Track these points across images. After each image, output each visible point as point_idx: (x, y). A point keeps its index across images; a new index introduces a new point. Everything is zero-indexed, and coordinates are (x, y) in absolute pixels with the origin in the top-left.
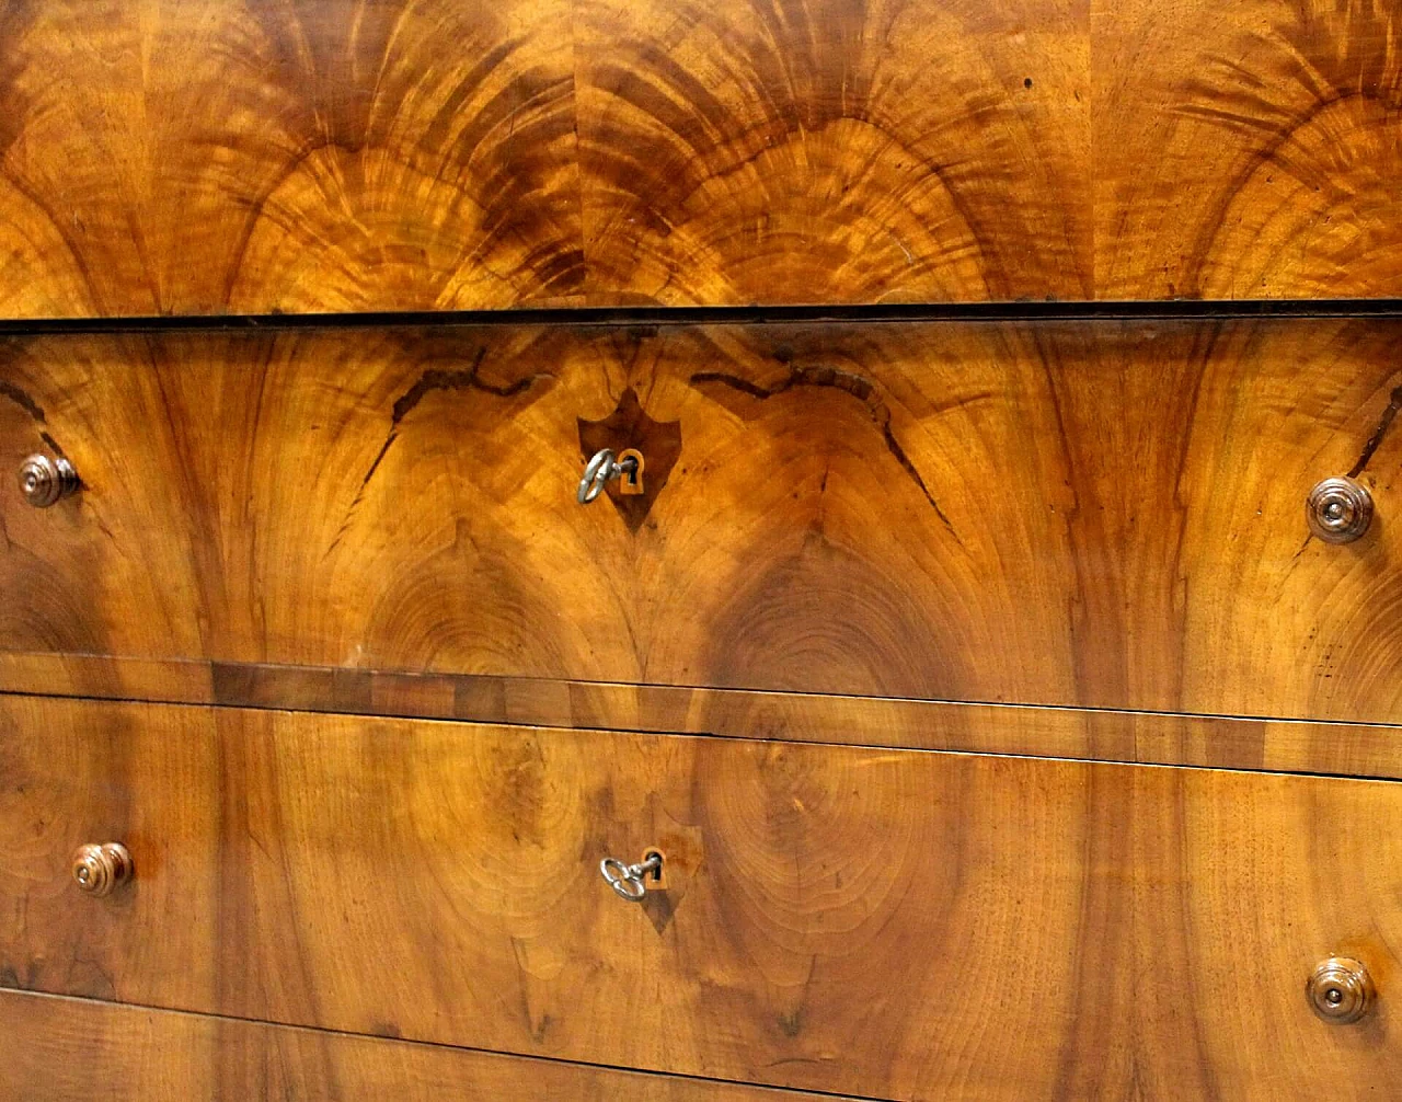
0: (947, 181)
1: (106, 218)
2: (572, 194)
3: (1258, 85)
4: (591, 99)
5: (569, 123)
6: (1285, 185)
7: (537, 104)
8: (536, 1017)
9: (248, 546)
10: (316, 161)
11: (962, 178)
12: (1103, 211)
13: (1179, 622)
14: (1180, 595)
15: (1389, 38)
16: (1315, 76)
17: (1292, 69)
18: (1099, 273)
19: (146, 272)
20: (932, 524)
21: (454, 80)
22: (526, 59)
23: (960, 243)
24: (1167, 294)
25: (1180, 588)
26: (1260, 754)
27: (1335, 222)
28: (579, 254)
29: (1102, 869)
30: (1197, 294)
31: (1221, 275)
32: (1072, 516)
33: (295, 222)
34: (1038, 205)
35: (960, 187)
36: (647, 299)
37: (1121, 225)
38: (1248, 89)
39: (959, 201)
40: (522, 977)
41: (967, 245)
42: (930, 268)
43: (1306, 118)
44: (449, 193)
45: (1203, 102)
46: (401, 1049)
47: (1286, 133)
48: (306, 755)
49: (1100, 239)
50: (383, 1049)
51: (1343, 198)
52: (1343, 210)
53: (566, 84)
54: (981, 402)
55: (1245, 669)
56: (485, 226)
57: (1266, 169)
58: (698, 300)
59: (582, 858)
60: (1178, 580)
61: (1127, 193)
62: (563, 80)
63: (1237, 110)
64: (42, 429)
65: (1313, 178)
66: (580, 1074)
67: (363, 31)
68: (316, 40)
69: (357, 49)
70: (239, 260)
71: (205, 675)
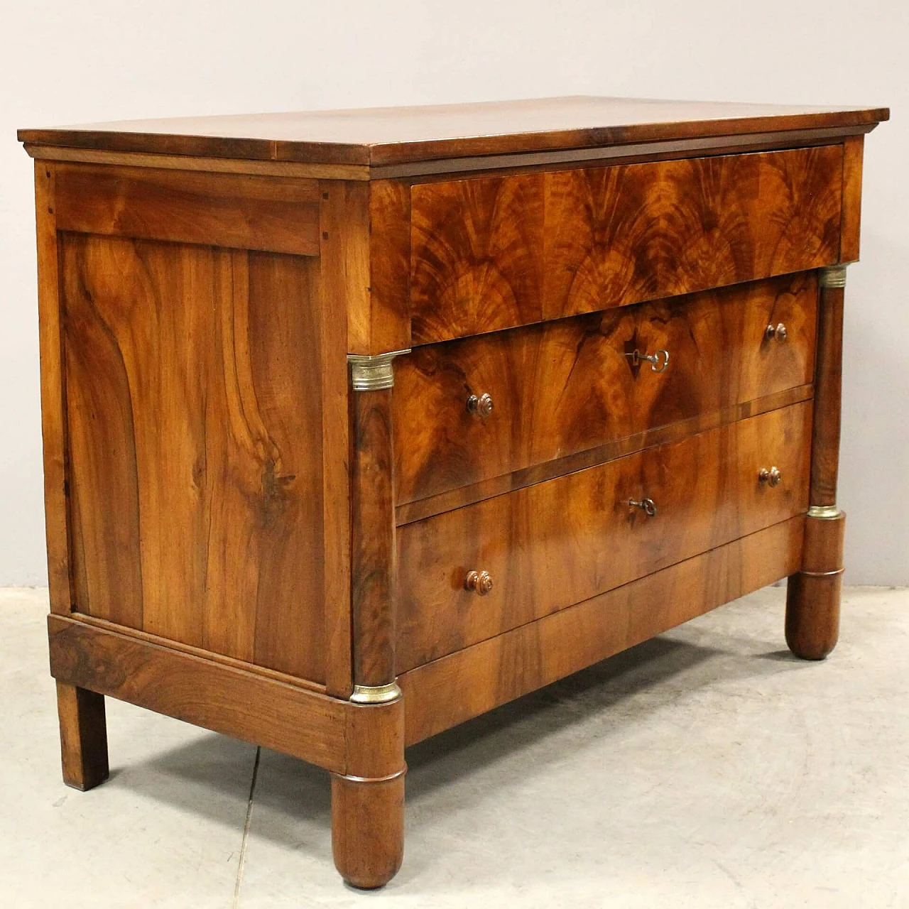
0: (731, 246)
1: (528, 281)
2: (656, 258)
3: (784, 213)
4: (663, 224)
5: (658, 234)
6: (785, 241)
7: (651, 226)
8: (598, 578)
9: (530, 416)
10: (594, 253)
11: (734, 245)
12: (757, 252)
15: (803, 199)
16: (791, 210)
17: (788, 208)
18: (755, 272)
19: (539, 304)
21: (631, 218)
22: (649, 211)
23: (732, 266)
26: (750, 412)
27: (792, 251)
28: (656, 280)
31: (774, 270)
33: (586, 277)
34: (746, 252)
35: (733, 247)
36: (670, 293)
37: (760, 256)
38: (782, 214)
39: (733, 251)
40: (596, 564)
41: (734, 265)
42: (726, 274)
43: (790, 222)
44: (627, 261)
45: (774, 218)
46: (561, 614)
47: (787, 226)
48: (538, 502)
49: (756, 260)
50: (555, 617)
51: (794, 244)
52: (793, 247)
53: (658, 219)
55: (749, 387)
56: (634, 273)
57: (783, 237)
58: (681, 292)
59: (614, 509)
61: (761, 246)
63: (781, 220)
65: (790, 239)
67: (609, 200)
68: (596, 204)
69: (607, 208)
70: (569, 294)
71: (509, 479)
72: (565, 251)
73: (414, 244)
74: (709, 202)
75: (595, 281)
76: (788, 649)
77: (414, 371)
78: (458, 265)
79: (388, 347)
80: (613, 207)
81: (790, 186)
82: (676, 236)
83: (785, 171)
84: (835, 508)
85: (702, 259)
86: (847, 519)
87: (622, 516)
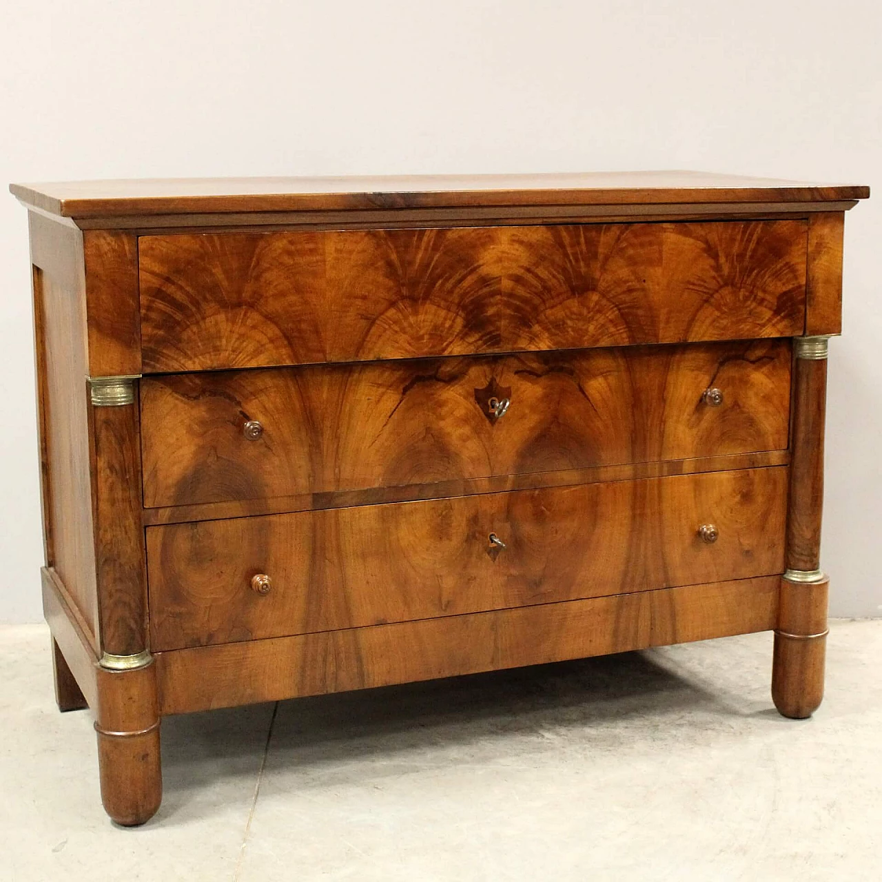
0: (619, 310)
1: (304, 326)
2: (498, 315)
3: (705, 282)
4: (506, 284)
5: (499, 292)
6: (710, 309)
7: (488, 285)
8: (444, 601)
9: (335, 446)
10: (401, 305)
11: (623, 309)
12: (663, 317)
13: (662, 434)
14: (662, 427)
15: (738, 270)
16: (719, 280)
17: (714, 278)
18: (660, 336)
19: (321, 346)
20: (592, 413)
21: (457, 277)
22: (484, 270)
23: (622, 328)
24: (678, 340)
25: (662, 424)
26: (681, 470)
27: (722, 319)
28: (499, 335)
29: (638, 512)
30: (686, 340)
31: (693, 335)
32: (634, 406)
33: (390, 326)
34: (644, 316)
35: (622, 311)
36: (522, 348)
37: (667, 322)
38: (702, 283)
39: (622, 315)
40: (440, 588)
41: (625, 328)
42: (612, 335)
43: (717, 291)
44: (452, 315)
45: (691, 287)
46: (389, 627)
47: (712, 295)
48: (353, 523)
49: (662, 325)
50: (382, 628)
51: (725, 312)
52: (724, 316)
53: (498, 279)
54: (608, 374)
55: (678, 445)
56: (465, 326)
57: (706, 305)
58: (539, 348)
59: (466, 541)
60: (663, 422)
61: (670, 312)
62: (497, 278)
63: (701, 289)
64: (240, 409)
65: (718, 308)
66: (459, 619)
67: (422, 259)
68: (402, 262)
69: (419, 265)
70: (364, 340)
71: (310, 499)
72: (359, 302)
73: (143, 286)
74: (580, 267)
75: (403, 331)
76: (773, 706)
77: (170, 394)
78: (204, 305)
79: (113, 371)
80: (428, 265)
81: (716, 257)
82: (528, 295)
83: (707, 242)
84: (818, 573)
85: (571, 319)
86: (830, 584)
87: (477, 547)
